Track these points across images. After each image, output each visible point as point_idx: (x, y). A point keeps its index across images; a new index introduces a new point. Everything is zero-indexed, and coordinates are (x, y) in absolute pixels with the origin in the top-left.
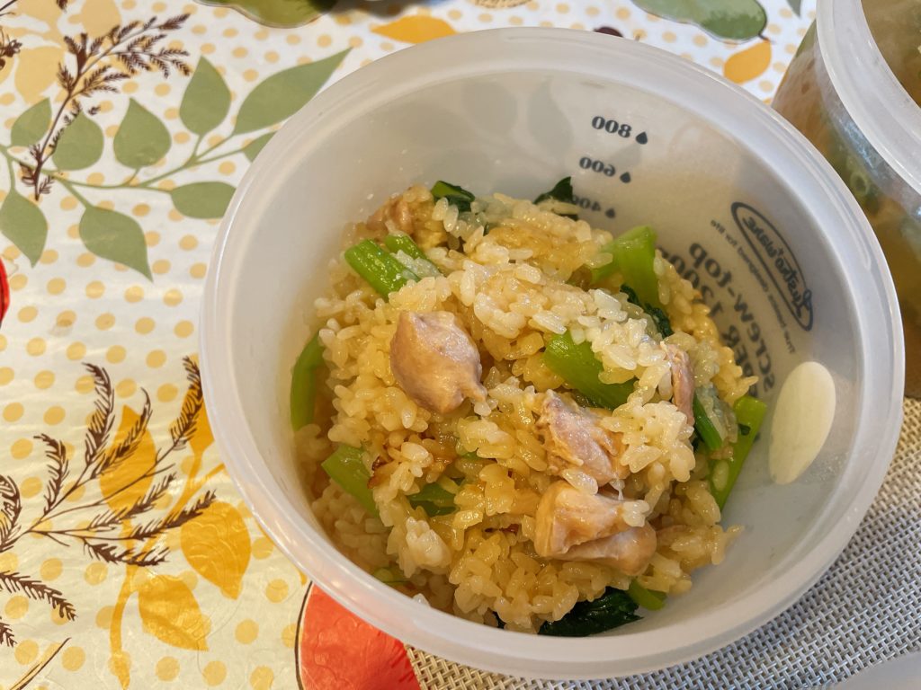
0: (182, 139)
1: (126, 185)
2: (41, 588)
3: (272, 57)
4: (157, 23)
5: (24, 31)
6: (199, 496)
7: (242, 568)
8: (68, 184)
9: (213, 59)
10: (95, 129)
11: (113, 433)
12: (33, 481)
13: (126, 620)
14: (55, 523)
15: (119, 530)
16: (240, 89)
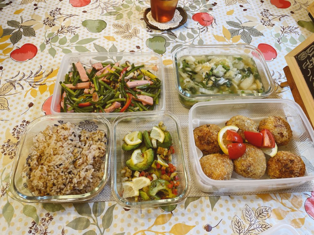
0: (68, 42)
1: (58, 46)
2: (22, 86)
3: (87, 36)
4: (75, 27)
5: (57, 23)
6: (44, 83)
7: (44, 92)
8: (51, 44)
9: (79, 34)
10: (58, 37)
11: (39, 73)
12: (27, 75)
13: (28, 92)
14: (27, 80)
15: (33, 83)
16: (80, 39)
